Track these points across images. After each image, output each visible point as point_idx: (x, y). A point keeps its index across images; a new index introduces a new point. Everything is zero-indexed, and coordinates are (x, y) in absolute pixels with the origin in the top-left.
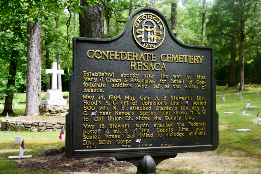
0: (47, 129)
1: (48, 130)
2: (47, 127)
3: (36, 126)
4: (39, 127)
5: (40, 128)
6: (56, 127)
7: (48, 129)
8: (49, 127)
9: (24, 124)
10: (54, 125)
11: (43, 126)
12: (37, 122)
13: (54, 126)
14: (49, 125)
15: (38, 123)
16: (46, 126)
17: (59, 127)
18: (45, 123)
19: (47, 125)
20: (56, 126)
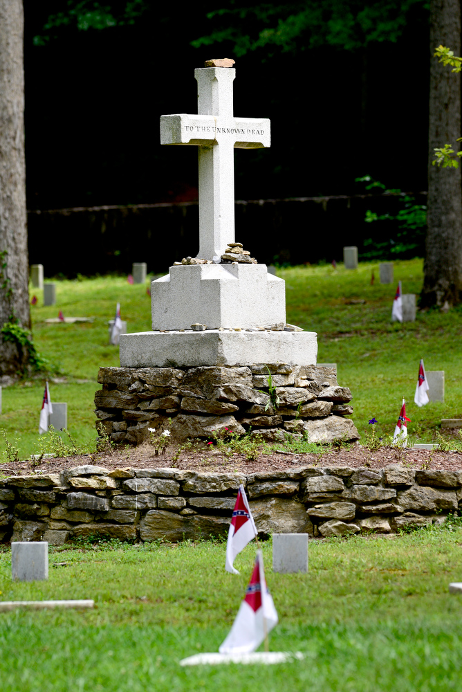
0: (360, 515)
1: (366, 523)
2: (360, 504)
3: (285, 497)
4: (311, 504)
5: (320, 510)
6: (415, 505)
7: (368, 515)
8: (376, 502)
9: (184, 491)
10: (401, 488)
11: (336, 495)
12: (292, 471)
13: (404, 499)
14: (377, 492)
15: (300, 479)
16: (357, 496)
17: (433, 506)
18: (347, 479)
19: (363, 491)
20: (413, 497)
